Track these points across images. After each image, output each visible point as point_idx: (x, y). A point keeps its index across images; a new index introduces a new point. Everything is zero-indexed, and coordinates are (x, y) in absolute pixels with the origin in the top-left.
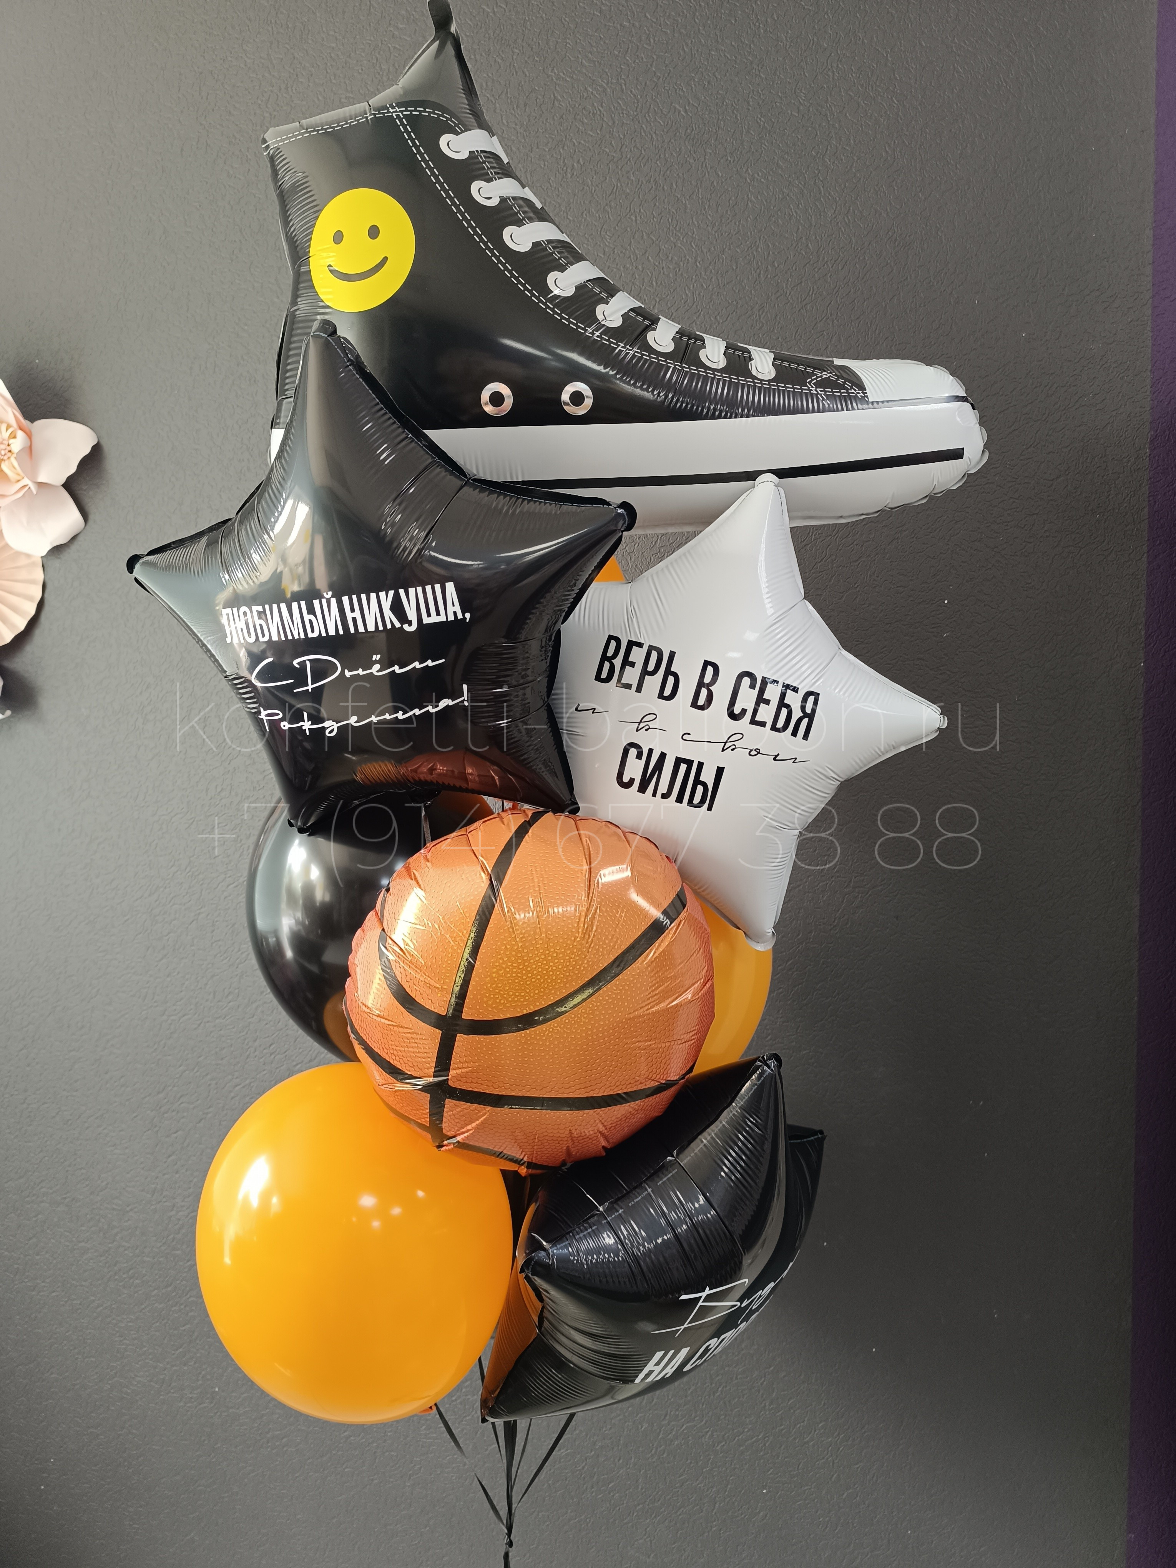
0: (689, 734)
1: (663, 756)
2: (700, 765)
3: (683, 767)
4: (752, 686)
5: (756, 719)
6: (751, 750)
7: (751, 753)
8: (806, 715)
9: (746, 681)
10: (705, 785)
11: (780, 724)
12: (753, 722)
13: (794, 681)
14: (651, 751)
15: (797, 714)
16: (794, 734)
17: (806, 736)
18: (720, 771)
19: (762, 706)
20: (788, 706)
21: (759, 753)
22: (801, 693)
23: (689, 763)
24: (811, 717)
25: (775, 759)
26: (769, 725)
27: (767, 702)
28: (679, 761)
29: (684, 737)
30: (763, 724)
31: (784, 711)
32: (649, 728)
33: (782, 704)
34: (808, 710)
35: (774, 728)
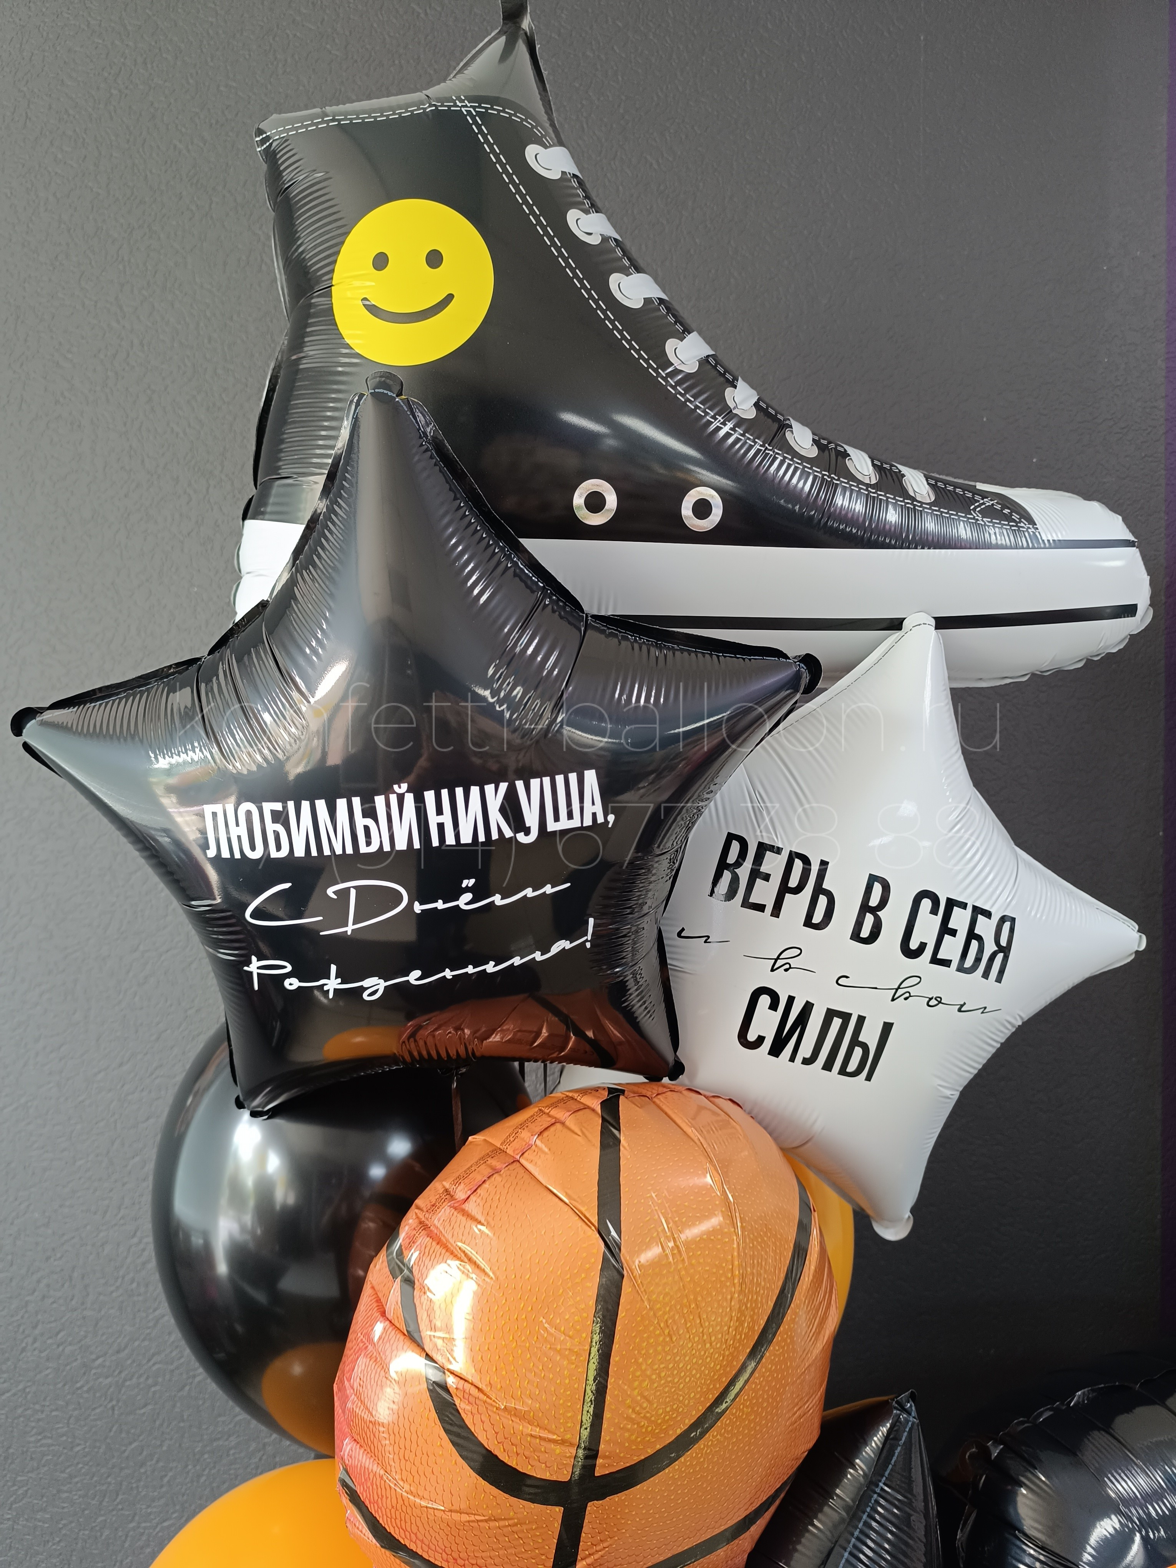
0: (847, 977)
1: (808, 1008)
2: (861, 1020)
3: (837, 1022)
4: (934, 911)
5: (939, 957)
6: (931, 999)
7: (930, 1003)
8: (1001, 949)
9: (926, 904)
10: (865, 1047)
11: (969, 962)
12: (935, 960)
13: (986, 902)
14: (791, 1000)
15: (990, 947)
16: (986, 975)
17: (999, 979)
18: (887, 1028)
19: (947, 937)
20: (979, 938)
21: (940, 1002)
22: (995, 919)
23: (846, 1017)
24: (1005, 950)
25: (960, 1010)
26: (955, 964)
27: (953, 933)
28: (831, 1014)
29: (841, 981)
30: (946, 963)
31: (974, 944)
32: (790, 968)
33: (972, 935)
34: (1003, 942)
35: (961, 969)
